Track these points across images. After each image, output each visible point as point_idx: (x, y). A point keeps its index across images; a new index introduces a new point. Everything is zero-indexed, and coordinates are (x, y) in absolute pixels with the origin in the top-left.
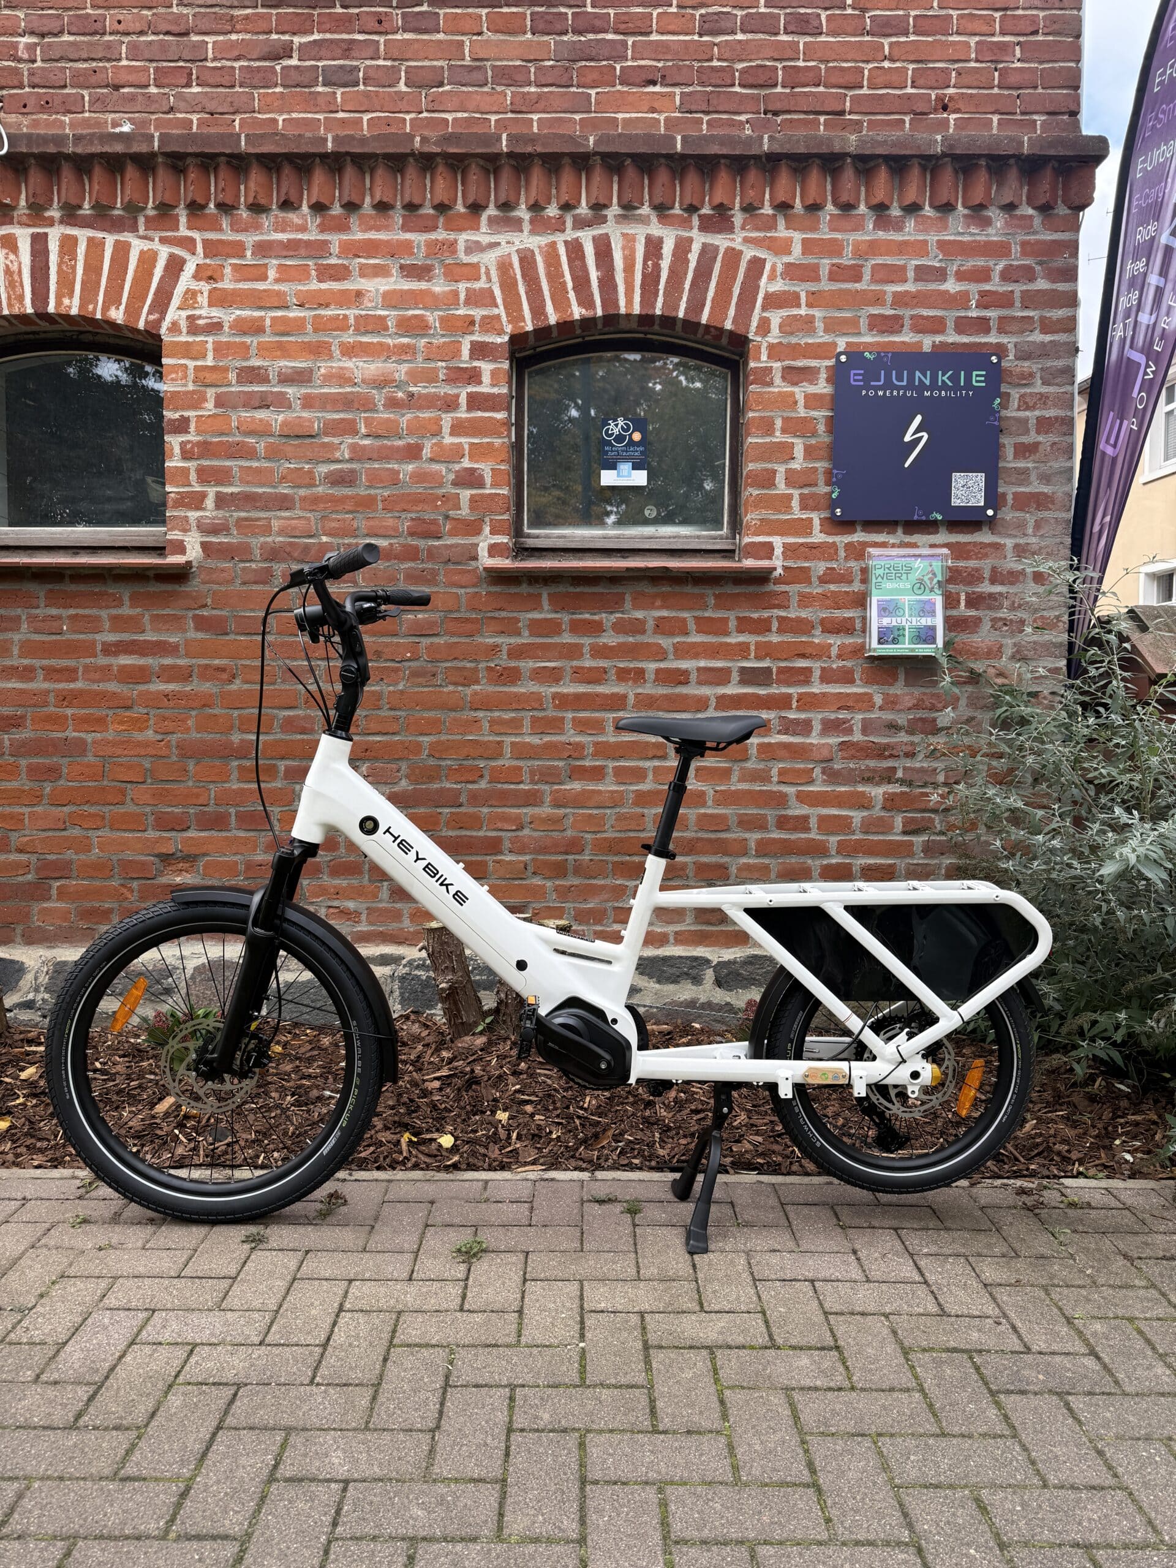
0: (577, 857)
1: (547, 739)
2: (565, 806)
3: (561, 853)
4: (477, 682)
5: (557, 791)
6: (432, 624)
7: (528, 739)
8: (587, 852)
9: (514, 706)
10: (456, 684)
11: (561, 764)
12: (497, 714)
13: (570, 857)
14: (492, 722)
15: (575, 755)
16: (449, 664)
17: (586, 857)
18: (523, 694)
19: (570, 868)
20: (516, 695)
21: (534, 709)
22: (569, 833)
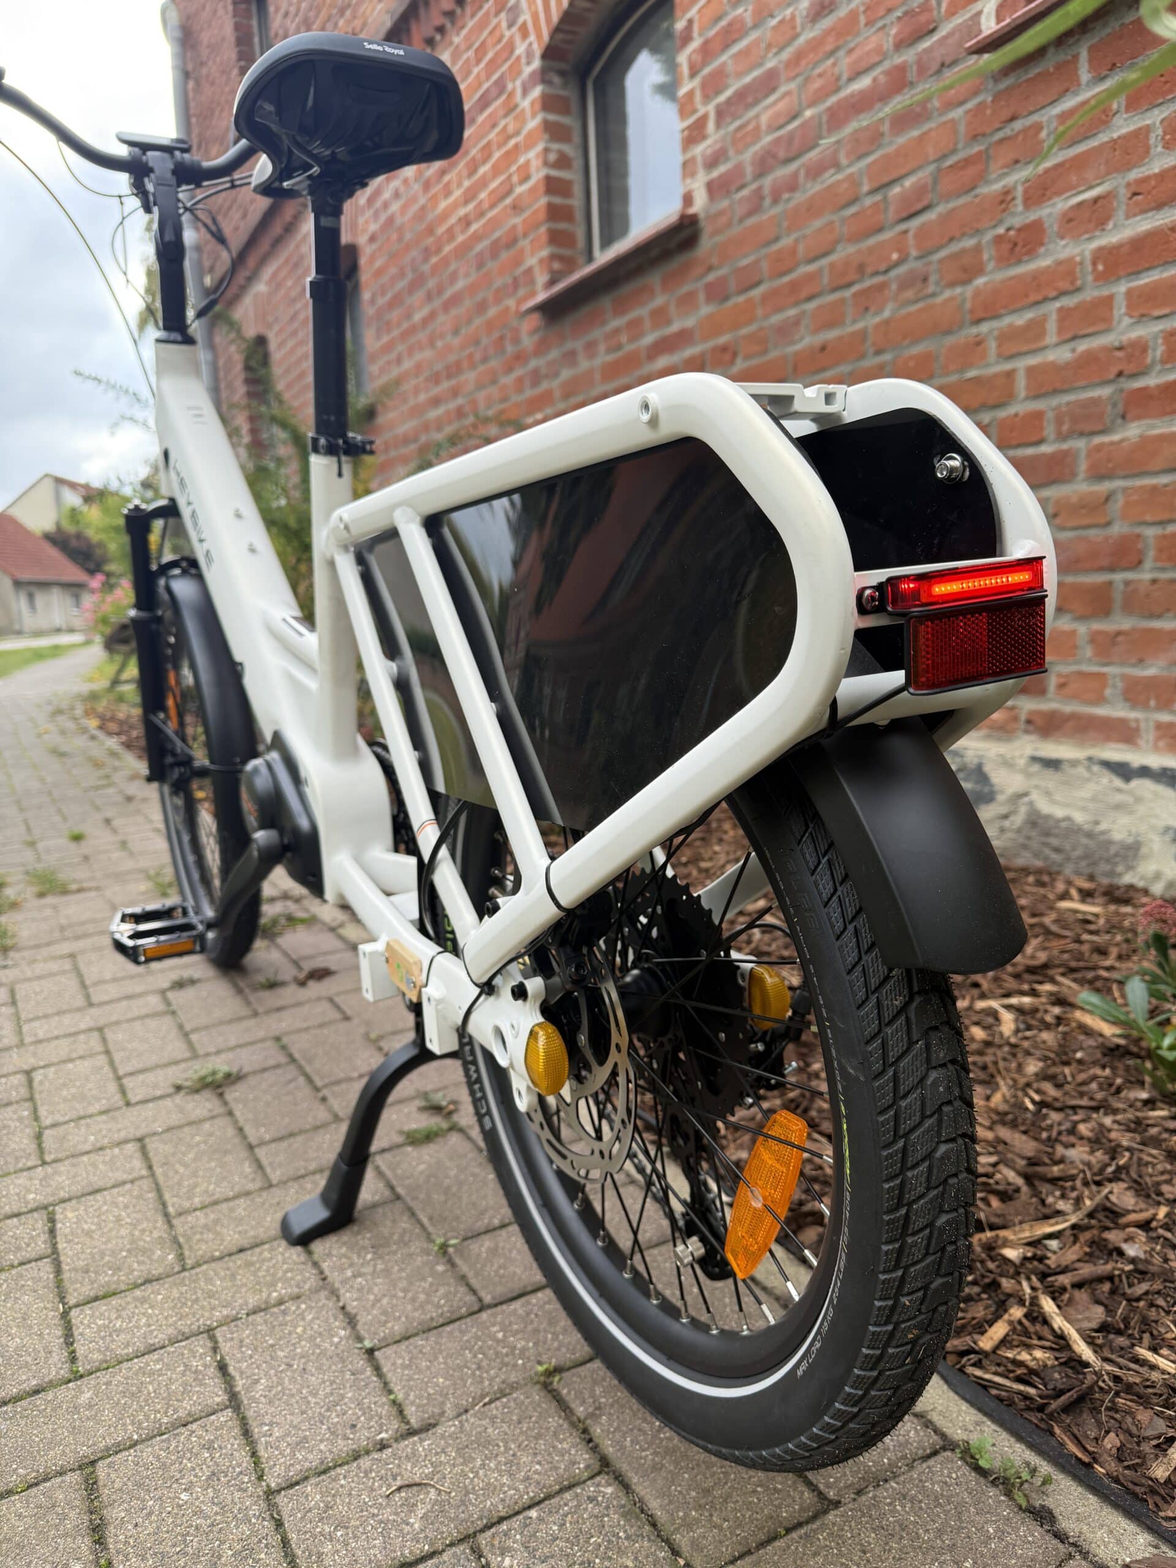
0: (1129, 575)
1: (1083, 346)
2: (1108, 476)
3: (1101, 569)
4: (980, 271)
5: (1099, 448)
6: (920, 190)
7: (1051, 356)
8: (1148, 564)
9: (1033, 297)
10: (952, 284)
11: (1105, 392)
12: (1006, 321)
13: (1118, 577)
14: (1004, 338)
15: (1129, 369)
16: (942, 254)
17: (1145, 575)
18: (1045, 271)
19: (1118, 596)
20: (1036, 276)
21: (1063, 293)
22: (1118, 529)
